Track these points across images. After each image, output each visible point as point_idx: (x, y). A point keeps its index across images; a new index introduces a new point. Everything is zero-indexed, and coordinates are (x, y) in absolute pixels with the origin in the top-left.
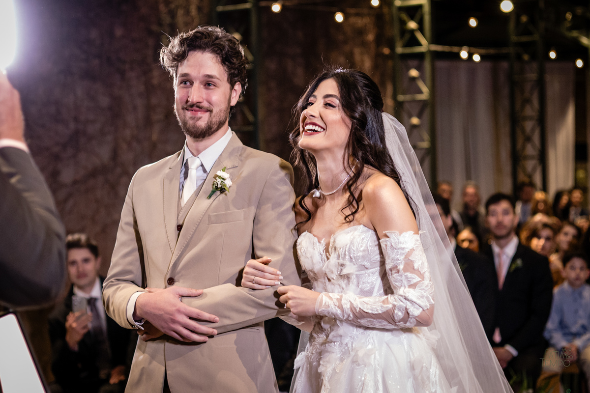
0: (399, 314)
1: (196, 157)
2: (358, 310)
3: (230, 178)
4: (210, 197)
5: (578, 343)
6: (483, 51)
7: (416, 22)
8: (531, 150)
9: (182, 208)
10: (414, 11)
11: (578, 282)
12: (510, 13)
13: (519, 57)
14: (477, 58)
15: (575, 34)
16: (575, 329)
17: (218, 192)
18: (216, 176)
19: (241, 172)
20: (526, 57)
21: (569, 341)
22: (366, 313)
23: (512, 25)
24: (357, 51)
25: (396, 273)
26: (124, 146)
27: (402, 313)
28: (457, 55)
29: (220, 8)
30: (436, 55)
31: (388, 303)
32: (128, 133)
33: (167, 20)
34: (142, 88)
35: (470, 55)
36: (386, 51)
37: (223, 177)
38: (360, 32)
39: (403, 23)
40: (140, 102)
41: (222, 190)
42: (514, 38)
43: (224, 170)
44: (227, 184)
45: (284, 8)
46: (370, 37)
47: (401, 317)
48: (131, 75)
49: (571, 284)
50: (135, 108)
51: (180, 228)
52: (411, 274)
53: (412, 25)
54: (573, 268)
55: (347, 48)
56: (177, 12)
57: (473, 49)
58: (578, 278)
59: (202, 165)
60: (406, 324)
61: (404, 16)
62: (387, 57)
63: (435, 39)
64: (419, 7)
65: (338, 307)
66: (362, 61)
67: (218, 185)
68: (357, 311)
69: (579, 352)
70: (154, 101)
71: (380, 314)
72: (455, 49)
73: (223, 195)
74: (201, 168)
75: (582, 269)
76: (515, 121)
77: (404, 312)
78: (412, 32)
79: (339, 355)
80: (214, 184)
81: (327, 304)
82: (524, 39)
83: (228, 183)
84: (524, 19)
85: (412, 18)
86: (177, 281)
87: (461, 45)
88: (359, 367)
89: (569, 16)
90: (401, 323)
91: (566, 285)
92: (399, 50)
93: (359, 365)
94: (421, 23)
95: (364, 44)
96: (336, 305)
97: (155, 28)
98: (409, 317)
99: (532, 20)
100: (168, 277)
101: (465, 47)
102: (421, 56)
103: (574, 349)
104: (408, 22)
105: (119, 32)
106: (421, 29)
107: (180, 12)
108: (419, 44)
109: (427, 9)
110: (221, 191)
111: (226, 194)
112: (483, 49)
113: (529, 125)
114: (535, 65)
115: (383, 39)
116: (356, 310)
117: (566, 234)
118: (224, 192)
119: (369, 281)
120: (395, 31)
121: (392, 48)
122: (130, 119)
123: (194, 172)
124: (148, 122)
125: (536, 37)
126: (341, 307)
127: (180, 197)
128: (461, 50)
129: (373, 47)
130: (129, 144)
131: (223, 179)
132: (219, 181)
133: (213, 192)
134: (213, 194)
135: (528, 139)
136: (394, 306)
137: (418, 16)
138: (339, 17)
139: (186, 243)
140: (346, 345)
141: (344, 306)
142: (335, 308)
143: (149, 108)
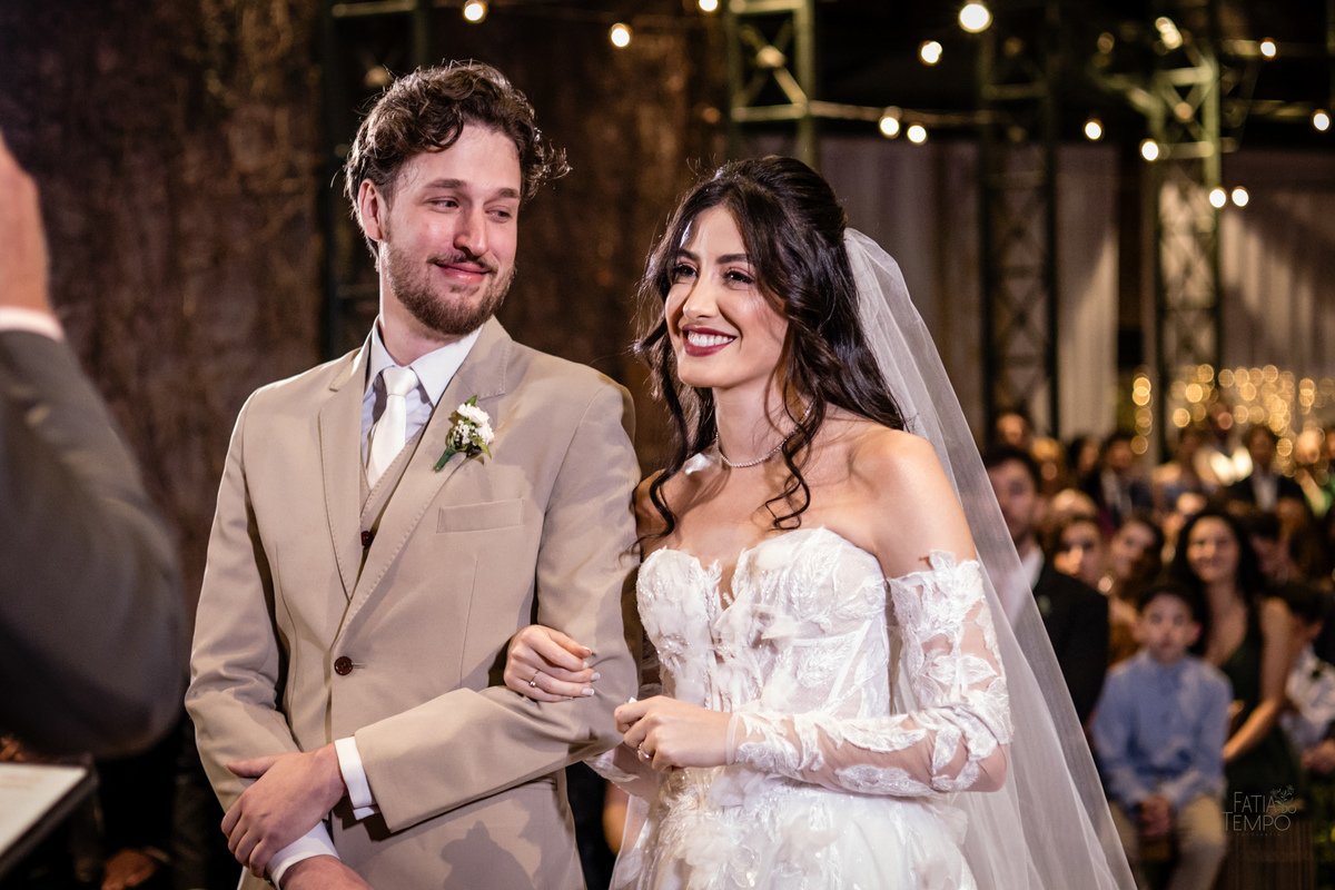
0: (944, 754)
1: (406, 369)
2: (840, 743)
3: (489, 421)
4: (440, 466)
5: (1172, 791)
6: (933, 119)
7: (780, 51)
8: (1022, 345)
9: (371, 492)
10: (774, 26)
11: (1169, 652)
12: (982, 34)
13: (999, 133)
14: (917, 134)
15: (1117, 83)
16: (1162, 757)
17: (463, 456)
18: (456, 417)
19: (514, 407)
20: (1017, 134)
21: (1153, 788)
22: (864, 749)
23: (985, 61)
24: (646, 114)
25: (942, 653)
26: (118, 328)
27: (952, 750)
28: (873, 129)
29: (341, 10)
30: (825, 127)
31: (916, 726)
32: (126, 297)
33: (218, 34)
34: (159, 193)
35: (904, 127)
36: (711, 115)
37: (475, 421)
38: (653, 71)
39: (749, 52)
40: (154, 226)
41: (473, 450)
42: (990, 91)
43: (473, 401)
44: (483, 437)
45: (492, 11)
46: (675, 83)
47: (948, 761)
48: (135, 161)
49: (1157, 655)
50: (143, 240)
51: (368, 538)
52: (977, 659)
53: (770, 56)
54: (1157, 619)
55: (623, 107)
56: (241, 18)
57: (911, 115)
58: (1166, 643)
59: (420, 387)
60: (955, 778)
61: (750, 35)
62: (710, 130)
63: (823, 89)
64: (786, 16)
65: (789, 738)
66: (656, 138)
67: (461, 438)
68: (838, 747)
69: (1173, 812)
70: (187, 222)
71: (896, 751)
72: (868, 113)
73: (474, 463)
74: (417, 393)
75: (1177, 620)
76: (992, 277)
77: (955, 747)
78: (770, 72)
79: (736, 842)
80: (451, 435)
81: (758, 731)
82: (1014, 92)
83: (486, 433)
84: (1013, 47)
85: (770, 40)
86: (358, 667)
87: (882, 103)
88: (791, 875)
89: (1106, 43)
90: (945, 776)
91: (1143, 658)
92: (740, 113)
93: (790, 870)
94: (789, 52)
95: (661, 99)
96: (781, 735)
97: (189, 52)
98: (967, 759)
99: (1031, 52)
100: (336, 655)
101: (890, 109)
102: (789, 128)
103: (1162, 809)
104: (761, 49)
105: (107, 61)
106: (790, 65)
107: (249, 18)
108: (785, 100)
109: (804, 21)
110: (467, 451)
111: (482, 462)
112: (934, 113)
113: (1018, 289)
114: (1037, 153)
115: (701, 88)
116: (835, 744)
117: (1129, 542)
118: (476, 454)
119: (824, 666)
120: (731, 70)
121: (724, 107)
122: (132, 264)
123: (401, 406)
124: (173, 274)
125: (1039, 89)
126: (794, 738)
127: (365, 463)
128: (881, 116)
129: (680, 107)
130: (130, 324)
131: (473, 424)
132: (465, 429)
133: (448, 455)
134: (447, 461)
135: (1021, 319)
136: (935, 733)
137: (783, 36)
138: (620, 36)
139: (383, 574)
140: (758, 817)
141: (803, 737)
142: (780, 741)
143: (177, 241)
